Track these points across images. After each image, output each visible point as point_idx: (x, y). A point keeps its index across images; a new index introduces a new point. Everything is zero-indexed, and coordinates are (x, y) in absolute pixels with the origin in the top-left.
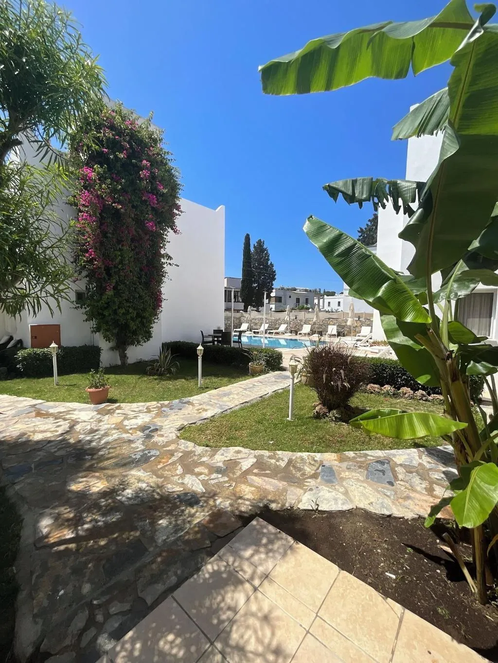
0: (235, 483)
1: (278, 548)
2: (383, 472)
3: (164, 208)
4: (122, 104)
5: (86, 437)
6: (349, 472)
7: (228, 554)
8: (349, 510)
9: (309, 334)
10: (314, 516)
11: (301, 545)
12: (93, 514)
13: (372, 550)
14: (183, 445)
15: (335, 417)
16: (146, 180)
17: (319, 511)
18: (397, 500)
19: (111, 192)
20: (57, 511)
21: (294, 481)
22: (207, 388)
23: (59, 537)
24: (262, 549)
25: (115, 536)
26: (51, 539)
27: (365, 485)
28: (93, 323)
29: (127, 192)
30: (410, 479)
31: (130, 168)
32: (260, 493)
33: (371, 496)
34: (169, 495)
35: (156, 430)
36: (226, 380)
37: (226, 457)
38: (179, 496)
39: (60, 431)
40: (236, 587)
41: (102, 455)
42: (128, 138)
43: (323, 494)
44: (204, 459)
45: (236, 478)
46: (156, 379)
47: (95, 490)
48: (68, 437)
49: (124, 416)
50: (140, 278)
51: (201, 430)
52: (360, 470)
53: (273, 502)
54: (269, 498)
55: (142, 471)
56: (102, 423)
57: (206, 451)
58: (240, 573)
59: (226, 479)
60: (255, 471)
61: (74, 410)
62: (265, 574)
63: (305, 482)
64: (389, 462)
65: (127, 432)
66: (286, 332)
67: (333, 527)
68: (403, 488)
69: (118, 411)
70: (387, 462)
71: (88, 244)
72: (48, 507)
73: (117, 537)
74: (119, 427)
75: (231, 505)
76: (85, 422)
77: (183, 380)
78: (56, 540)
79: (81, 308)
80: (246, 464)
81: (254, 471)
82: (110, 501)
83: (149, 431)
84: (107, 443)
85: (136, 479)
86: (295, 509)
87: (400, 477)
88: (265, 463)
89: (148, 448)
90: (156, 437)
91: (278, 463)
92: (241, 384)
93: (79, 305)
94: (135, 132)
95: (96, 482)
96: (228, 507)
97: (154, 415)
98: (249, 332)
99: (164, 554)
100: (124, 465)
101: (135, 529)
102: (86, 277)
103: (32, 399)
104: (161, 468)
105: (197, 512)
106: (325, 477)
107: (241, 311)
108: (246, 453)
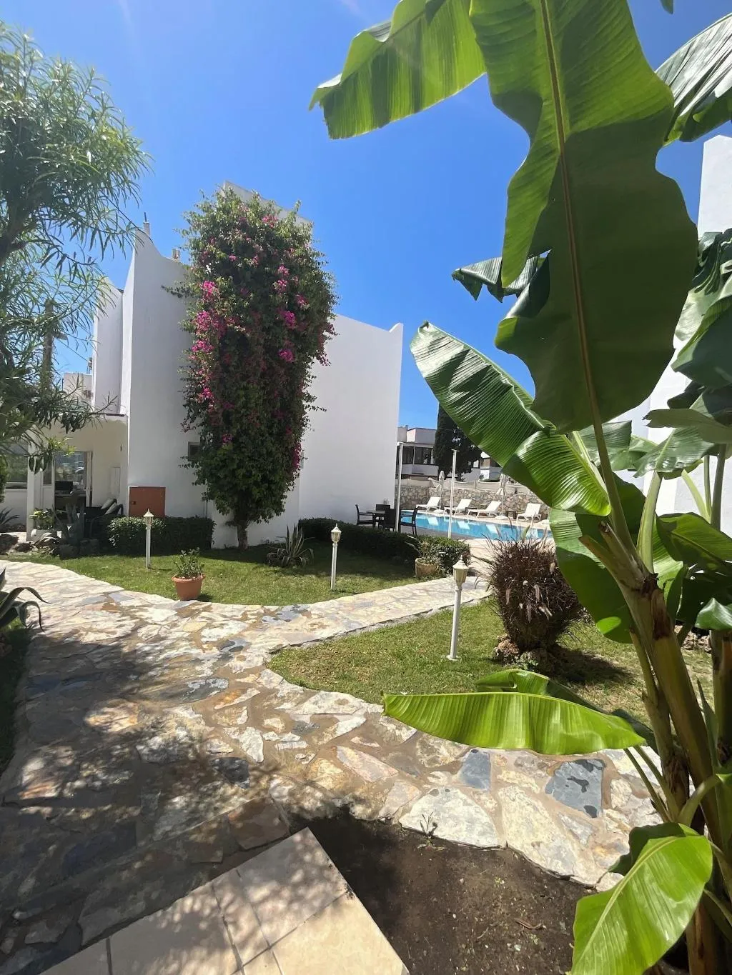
0: (313, 755)
1: (315, 898)
2: (584, 784)
3: (306, 330)
4: (258, 195)
5: (146, 646)
6: (516, 772)
7: (228, 887)
8: (489, 848)
9: (536, 518)
10: (421, 846)
11: (356, 903)
12: (96, 766)
13: (504, 942)
14: (265, 678)
15: (529, 664)
16: (283, 293)
17: (433, 837)
18: (592, 849)
19: (235, 311)
20: (54, 752)
21: (413, 771)
22: (343, 591)
23: (38, 792)
24: (286, 893)
25: (106, 808)
26: (26, 793)
27: (539, 804)
28: (204, 488)
29: (256, 310)
30: (635, 810)
31: (262, 279)
32: (345, 782)
33: (543, 829)
34: (209, 756)
35: (240, 648)
36: (376, 581)
37: (320, 707)
38: (222, 760)
39: (120, 632)
40: (210, 953)
41: (152, 677)
42: (262, 239)
43: (452, 806)
44: (286, 706)
45: (320, 747)
46: (276, 572)
47: (116, 728)
48: (123, 642)
49: (208, 621)
50: (270, 427)
51: (305, 657)
52: (539, 772)
53: (359, 801)
54: (357, 793)
55: (191, 710)
56: (176, 629)
57: (296, 693)
58: (231, 928)
59: (304, 745)
60: (356, 740)
61: (151, 605)
62: (267, 942)
63: (430, 776)
64: (605, 766)
65: (199, 646)
66: (498, 514)
67: (447, 876)
68: (613, 826)
69: (204, 614)
70: (600, 765)
71: (203, 381)
72: (47, 743)
73: (106, 812)
74: (194, 638)
75: (291, 794)
76: (155, 624)
77: (314, 577)
78: (32, 796)
79: (193, 466)
80: (345, 726)
81: (353, 740)
82: (127, 750)
83: (230, 648)
84: (167, 659)
85: (176, 721)
86: (394, 823)
87: (616, 800)
88: (377, 729)
89: (216, 675)
90: (235, 659)
91: (398, 732)
92: (393, 591)
93: (191, 462)
94: (273, 229)
95: (124, 716)
96: (285, 796)
97: (247, 626)
98: (440, 511)
99: (149, 858)
100: (172, 697)
101: (136, 803)
102: (201, 425)
103: (109, 584)
104: (218, 710)
105: (234, 794)
106: (469, 774)
107: (429, 479)
108: (354, 706)
